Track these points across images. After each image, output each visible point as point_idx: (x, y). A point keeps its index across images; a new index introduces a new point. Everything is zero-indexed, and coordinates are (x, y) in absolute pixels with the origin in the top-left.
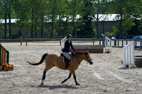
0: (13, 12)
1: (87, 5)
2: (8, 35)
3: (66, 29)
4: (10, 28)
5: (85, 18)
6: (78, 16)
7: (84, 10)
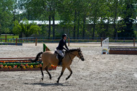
0: (57, 14)
1: (128, 7)
2: (52, 36)
3: (106, 30)
4: (54, 29)
5: (126, 20)
6: (119, 18)
7: (125, 13)
